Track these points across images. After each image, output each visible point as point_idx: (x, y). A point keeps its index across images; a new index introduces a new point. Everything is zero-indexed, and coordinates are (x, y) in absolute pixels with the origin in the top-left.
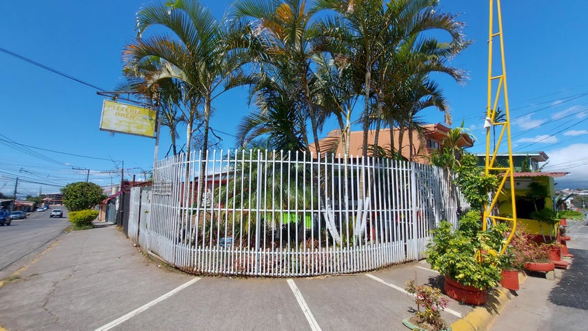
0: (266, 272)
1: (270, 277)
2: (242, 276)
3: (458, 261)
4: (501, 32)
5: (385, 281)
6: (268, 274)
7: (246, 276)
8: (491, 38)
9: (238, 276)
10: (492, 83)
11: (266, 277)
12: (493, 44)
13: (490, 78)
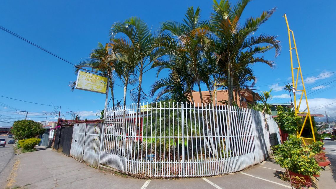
0: (190, 174)
1: (192, 177)
2: (176, 178)
3: (299, 162)
4: (296, 47)
5: (254, 176)
6: (191, 176)
7: (178, 178)
8: (291, 50)
9: (173, 178)
10: (294, 71)
11: (190, 177)
12: (292, 52)
13: (292, 68)
